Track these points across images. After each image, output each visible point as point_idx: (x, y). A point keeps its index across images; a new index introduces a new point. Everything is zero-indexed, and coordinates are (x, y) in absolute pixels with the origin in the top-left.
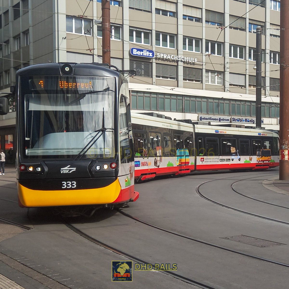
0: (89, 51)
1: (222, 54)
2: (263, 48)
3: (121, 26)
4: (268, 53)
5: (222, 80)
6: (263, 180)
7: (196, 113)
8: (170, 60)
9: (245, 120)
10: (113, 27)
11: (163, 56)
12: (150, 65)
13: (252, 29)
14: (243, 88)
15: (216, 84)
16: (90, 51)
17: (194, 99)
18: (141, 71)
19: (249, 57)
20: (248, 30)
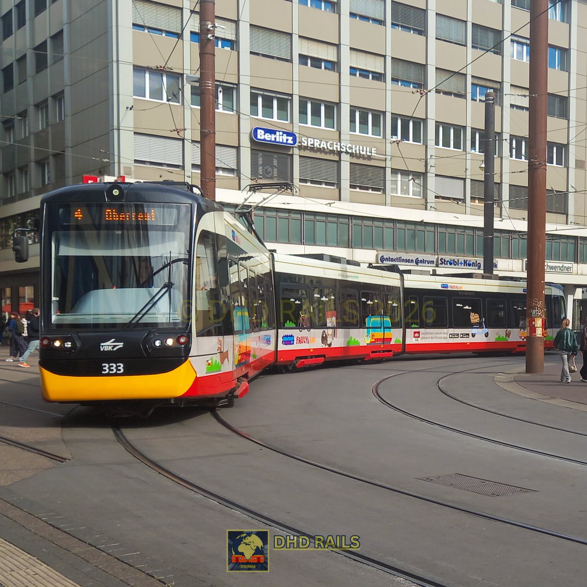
0: (176, 132)
1: (422, 141)
2: (497, 129)
3: (235, 86)
4: (506, 140)
5: (422, 187)
6: (496, 374)
7: (373, 249)
8: (326, 150)
9: (463, 262)
10: (220, 89)
11: (312, 143)
12: (289, 160)
13: (478, 94)
14: (460, 202)
15: (411, 196)
16: (178, 132)
17: (369, 223)
18: (273, 170)
19: (471, 147)
20: (469, 96)
